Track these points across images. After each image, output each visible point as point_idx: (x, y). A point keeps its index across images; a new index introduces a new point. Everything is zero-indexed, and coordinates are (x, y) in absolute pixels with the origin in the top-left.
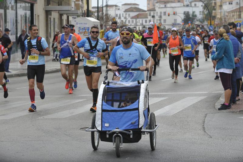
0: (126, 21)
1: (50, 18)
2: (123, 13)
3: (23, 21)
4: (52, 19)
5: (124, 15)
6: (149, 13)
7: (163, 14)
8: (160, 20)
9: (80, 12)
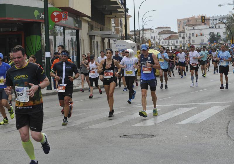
0: (160, 42)
1: (94, 42)
2: (157, 35)
3: (70, 45)
4: (95, 43)
5: (158, 37)
6: (180, 35)
7: (191, 35)
8: (189, 40)
9: (119, 35)
